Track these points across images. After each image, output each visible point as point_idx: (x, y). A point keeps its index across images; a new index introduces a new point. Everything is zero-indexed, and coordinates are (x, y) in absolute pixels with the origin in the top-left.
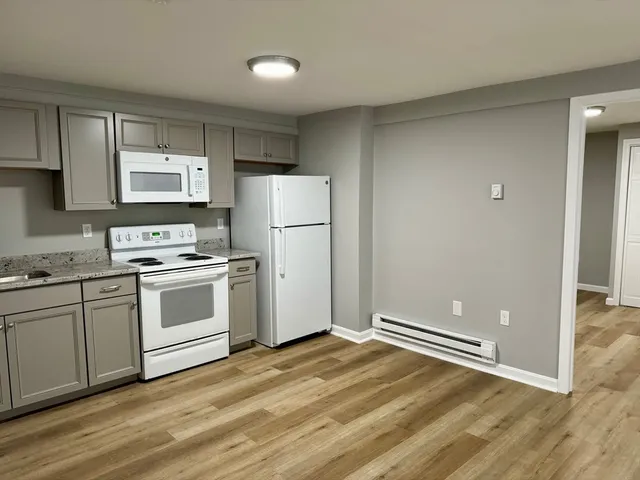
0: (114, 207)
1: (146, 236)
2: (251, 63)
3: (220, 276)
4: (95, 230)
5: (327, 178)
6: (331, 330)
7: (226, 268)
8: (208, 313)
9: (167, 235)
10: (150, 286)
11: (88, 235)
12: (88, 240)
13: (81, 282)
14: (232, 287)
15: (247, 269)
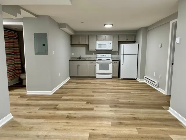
0: (95, 50)
1: (102, 56)
2: (105, 25)
3: (110, 63)
4: (95, 54)
5: (137, 44)
6: (137, 79)
7: (112, 62)
8: (108, 69)
9: (106, 56)
10: (98, 63)
11: (94, 55)
12: (93, 56)
13: (88, 61)
14: (113, 66)
15: (116, 63)
